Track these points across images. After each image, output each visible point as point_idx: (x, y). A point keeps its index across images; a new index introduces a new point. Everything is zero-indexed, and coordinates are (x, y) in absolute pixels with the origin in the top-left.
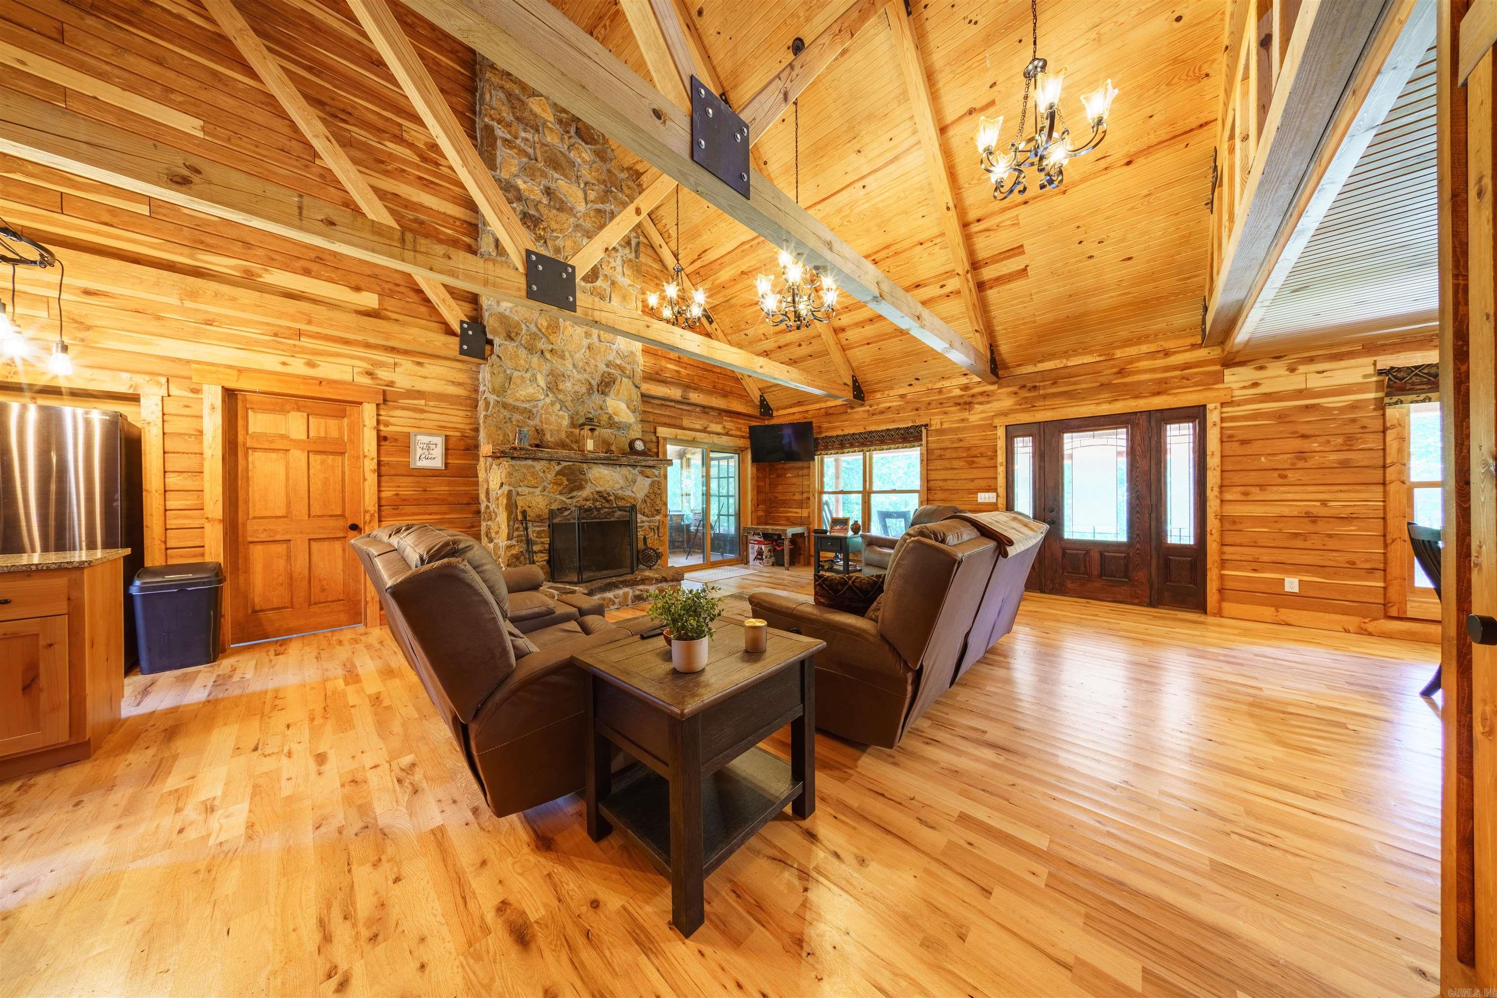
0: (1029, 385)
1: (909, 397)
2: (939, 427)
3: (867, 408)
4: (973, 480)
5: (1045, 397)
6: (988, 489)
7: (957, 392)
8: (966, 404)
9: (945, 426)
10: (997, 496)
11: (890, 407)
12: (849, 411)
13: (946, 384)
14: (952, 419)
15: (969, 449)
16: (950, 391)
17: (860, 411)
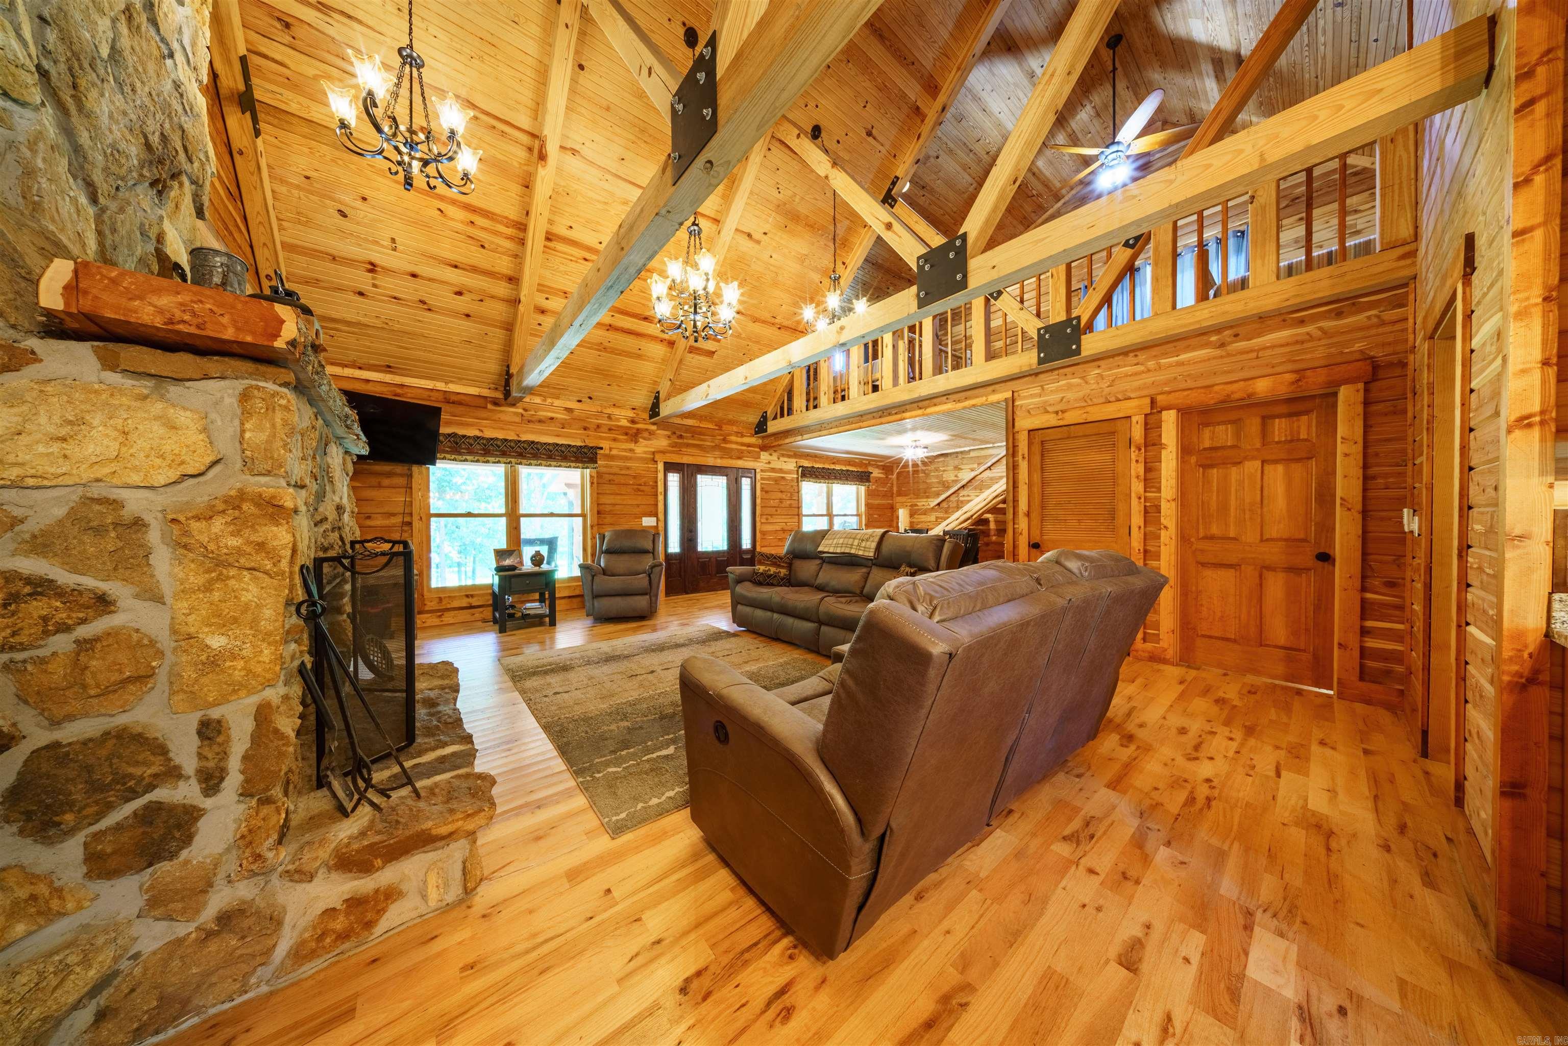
0: (678, 433)
1: (576, 413)
2: (607, 452)
3: (521, 411)
4: (638, 506)
5: (688, 445)
6: (650, 515)
7: (624, 423)
8: (634, 436)
9: (614, 452)
10: (658, 520)
11: (552, 419)
12: (489, 406)
13: (616, 412)
14: (622, 447)
15: (635, 477)
16: (618, 420)
17: (509, 413)
